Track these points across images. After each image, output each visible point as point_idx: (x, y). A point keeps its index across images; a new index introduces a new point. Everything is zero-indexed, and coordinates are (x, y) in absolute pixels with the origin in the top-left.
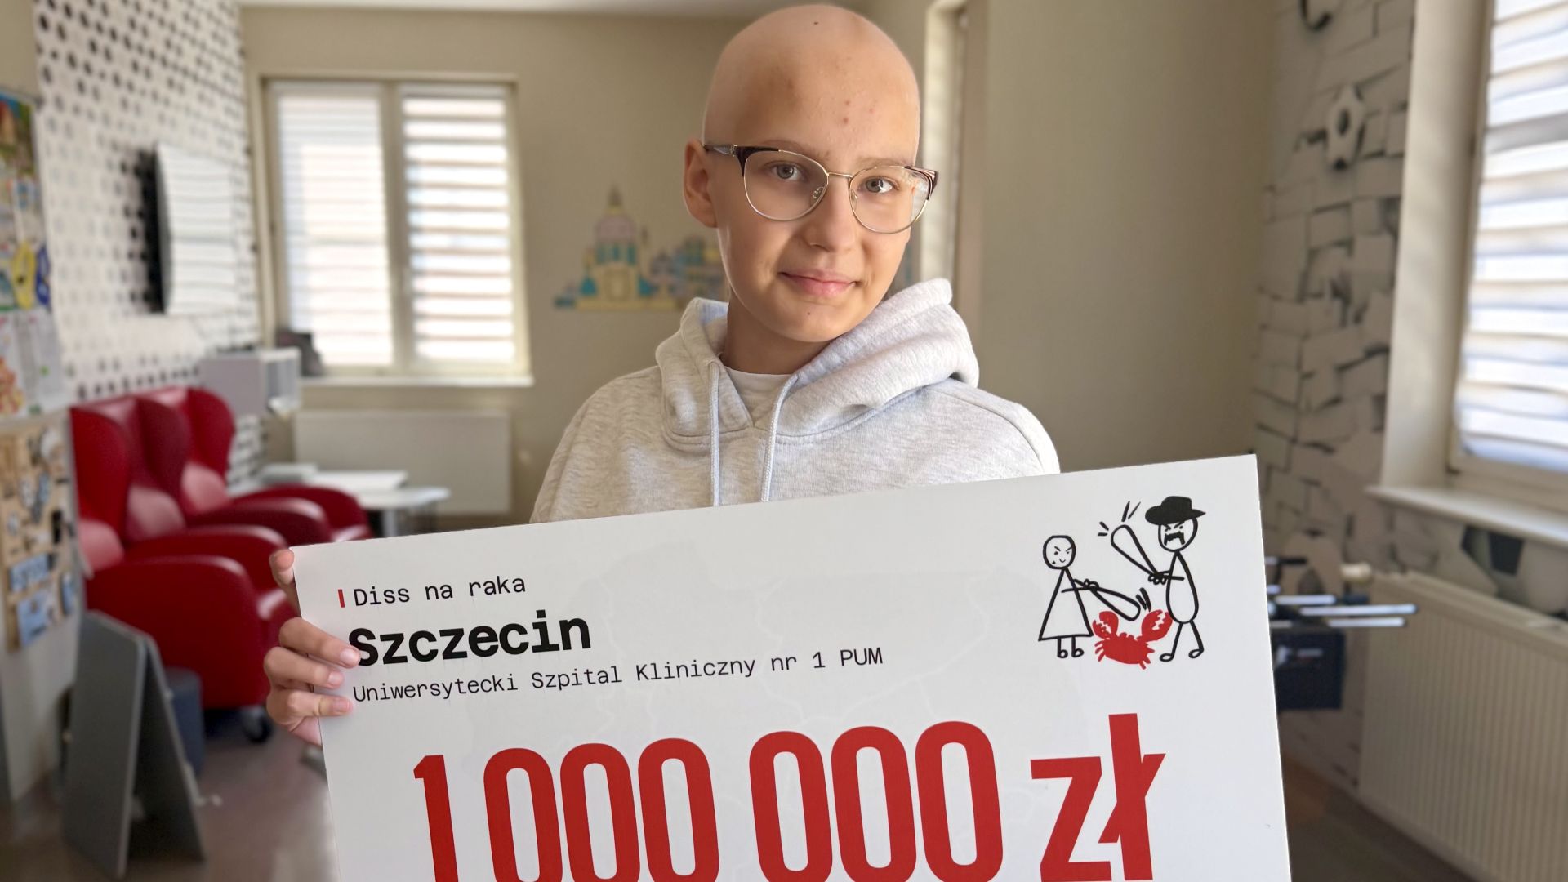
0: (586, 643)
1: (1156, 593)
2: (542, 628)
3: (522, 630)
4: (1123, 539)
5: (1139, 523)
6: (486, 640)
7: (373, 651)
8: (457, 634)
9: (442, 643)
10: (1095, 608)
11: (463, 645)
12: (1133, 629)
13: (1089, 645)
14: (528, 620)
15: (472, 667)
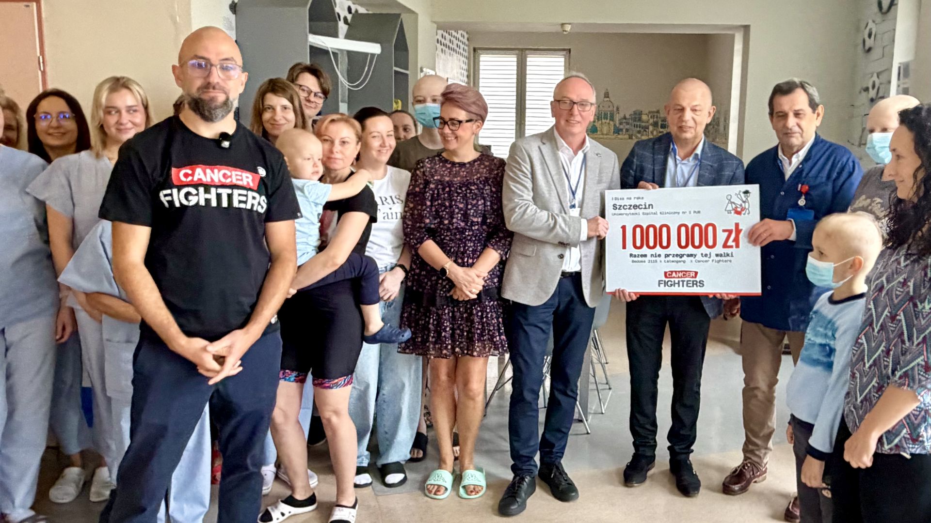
0: (652, 208)
1: (743, 205)
2: (645, 205)
3: (642, 205)
4: (739, 196)
5: (742, 194)
6: (636, 207)
7: (616, 208)
8: (631, 206)
9: (628, 207)
10: (734, 206)
11: (632, 207)
12: (739, 210)
13: (733, 212)
14: (643, 204)
15: (633, 211)
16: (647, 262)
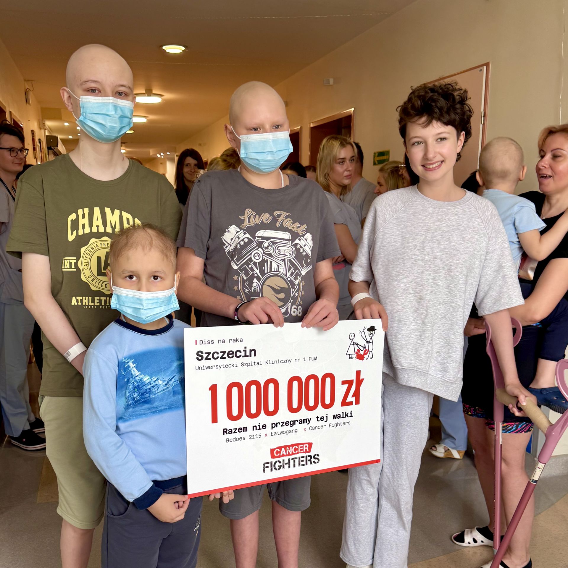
0: (255, 355)
1: (367, 345)
2: (245, 351)
3: (240, 352)
4: (363, 334)
5: (366, 331)
6: (231, 354)
7: (202, 357)
8: (225, 352)
9: (220, 355)
10: (356, 348)
11: (226, 355)
12: (362, 353)
13: (354, 356)
14: (242, 349)
16: (247, 438)
